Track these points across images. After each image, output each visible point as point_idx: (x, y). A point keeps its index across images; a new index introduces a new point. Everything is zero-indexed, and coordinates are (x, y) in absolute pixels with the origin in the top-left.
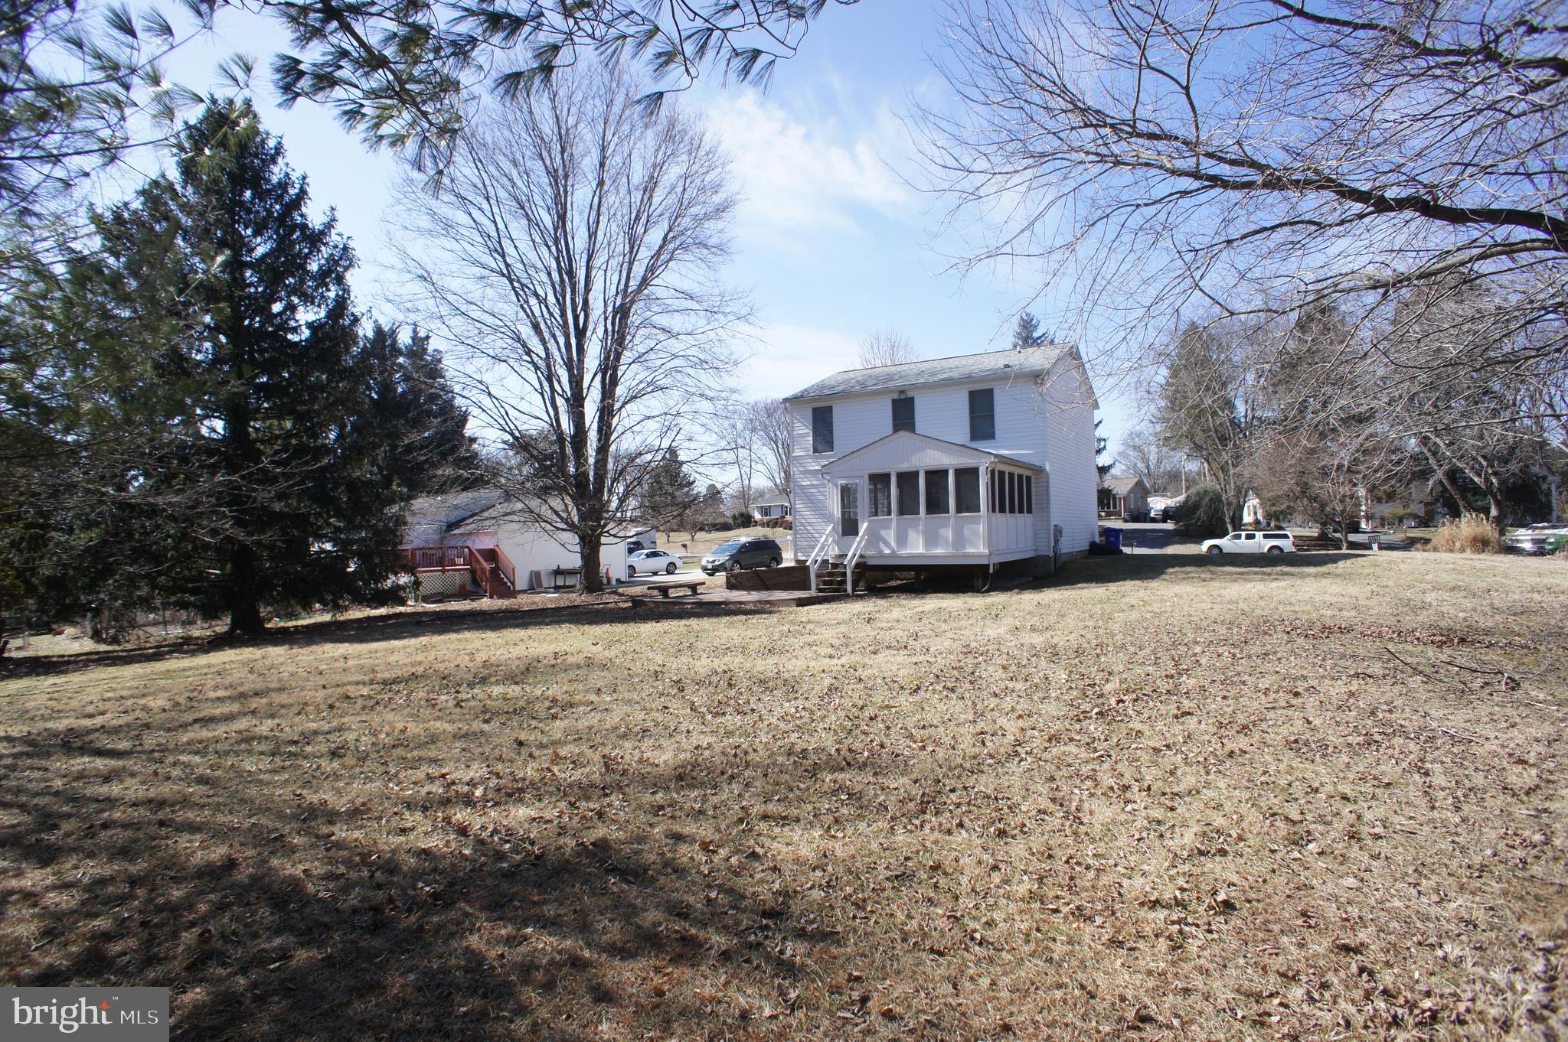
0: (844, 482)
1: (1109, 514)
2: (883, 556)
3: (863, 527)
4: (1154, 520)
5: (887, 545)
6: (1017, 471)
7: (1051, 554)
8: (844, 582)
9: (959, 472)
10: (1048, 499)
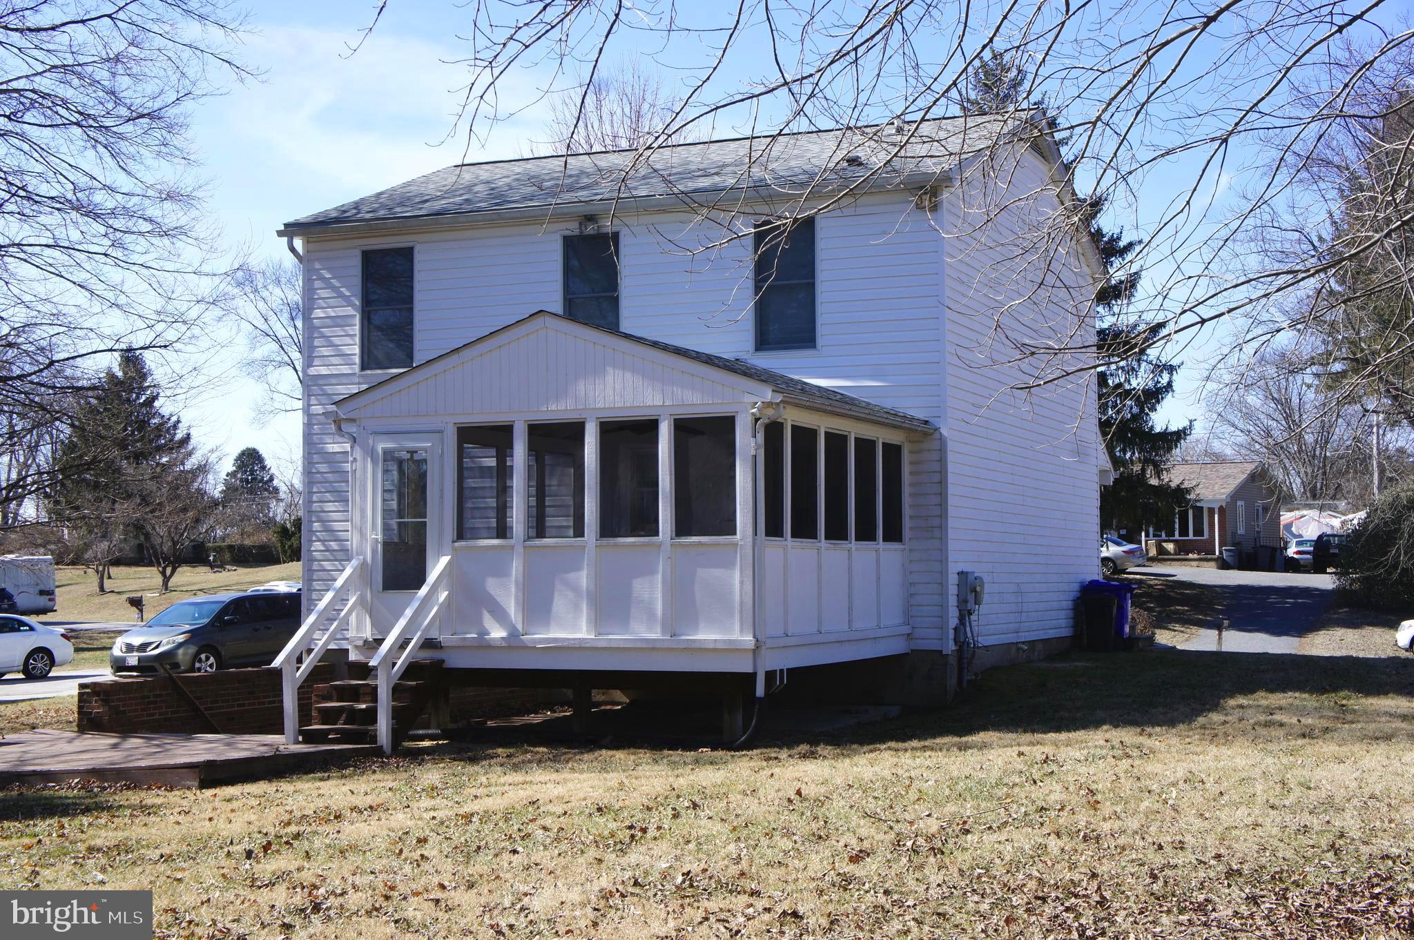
0: (390, 445)
1: (1184, 548)
2: (484, 645)
3: (437, 567)
4: (1292, 566)
5: (500, 615)
6: (854, 430)
7: (950, 647)
8: (371, 715)
9: (686, 428)
10: (943, 505)
